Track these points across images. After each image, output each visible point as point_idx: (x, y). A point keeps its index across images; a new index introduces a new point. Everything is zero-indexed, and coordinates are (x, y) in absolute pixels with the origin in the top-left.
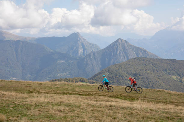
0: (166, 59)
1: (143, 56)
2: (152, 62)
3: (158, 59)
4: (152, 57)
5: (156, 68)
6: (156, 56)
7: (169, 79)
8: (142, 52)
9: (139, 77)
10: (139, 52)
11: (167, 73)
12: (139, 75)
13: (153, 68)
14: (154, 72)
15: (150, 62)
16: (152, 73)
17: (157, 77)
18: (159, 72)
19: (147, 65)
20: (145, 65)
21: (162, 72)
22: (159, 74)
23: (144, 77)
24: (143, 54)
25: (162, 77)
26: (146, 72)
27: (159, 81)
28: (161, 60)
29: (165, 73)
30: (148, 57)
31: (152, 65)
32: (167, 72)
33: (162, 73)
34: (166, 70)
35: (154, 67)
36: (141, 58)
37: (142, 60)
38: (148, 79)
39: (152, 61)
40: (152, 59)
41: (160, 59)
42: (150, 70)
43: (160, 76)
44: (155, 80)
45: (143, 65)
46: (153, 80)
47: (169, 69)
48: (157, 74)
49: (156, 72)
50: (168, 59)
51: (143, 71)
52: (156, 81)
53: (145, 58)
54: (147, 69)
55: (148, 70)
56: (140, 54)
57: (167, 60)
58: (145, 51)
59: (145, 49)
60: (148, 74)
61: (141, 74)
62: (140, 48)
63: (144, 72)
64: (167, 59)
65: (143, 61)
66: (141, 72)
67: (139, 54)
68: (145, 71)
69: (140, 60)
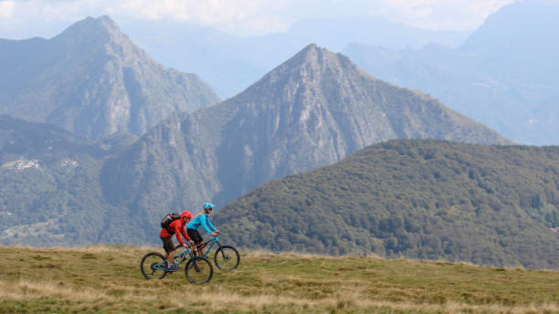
0: (537, 149)
1: (426, 131)
2: (468, 164)
3: (499, 147)
4: (470, 140)
5: (489, 191)
6: (488, 133)
7: (551, 248)
8: (419, 111)
9: (405, 237)
10: (407, 112)
11: (543, 219)
12: (409, 228)
13: (472, 192)
14: (477, 211)
15: (460, 162)
16: (469, 215)
17: (494, 236)
18: (502, 213)
19: (444, 180)
20: (434, 180)
21: (519, 211)
22: (500, 224)
23: (431, 236)
24: (424, 122)
25: (516, 239)
26: (439, 214)
27: (503, 256)
28: (513, 153)
29: (533, 218)
30: (448, 138)
31: (471, 176)
32: (542, 214)
33: (519, 216)
34: (535, 203)
35: (480, 185)
36: (414, 143)
37: (421, 153)
38: (452, 248)
39: (469, 157)
40: (472, 149)
41: (507, 148)
42: (462, 202)
43: (506, 229)
44: (485, 250)
45: (426, 178)
46: (474, 252)
47: (552, 194)
48: (494, 219)
49: (490, 211)
50: (545, 148)
51: (427, 208)
52: (486, 254)
53: (438, 142)
54: (444, 196)
55: (452, 204)
56: (412, 122)
57: (544, 154)
58: (434, 110)
59: (434, 96)
60: (451, 221)
61: (416, 224)
62: (411, 94)
63: (432, 214)
64: (539, 145)
65: (426, 158)
66: (414, 212)
67: (408, 121)
68: (437, 205)
69: (410, 154)
